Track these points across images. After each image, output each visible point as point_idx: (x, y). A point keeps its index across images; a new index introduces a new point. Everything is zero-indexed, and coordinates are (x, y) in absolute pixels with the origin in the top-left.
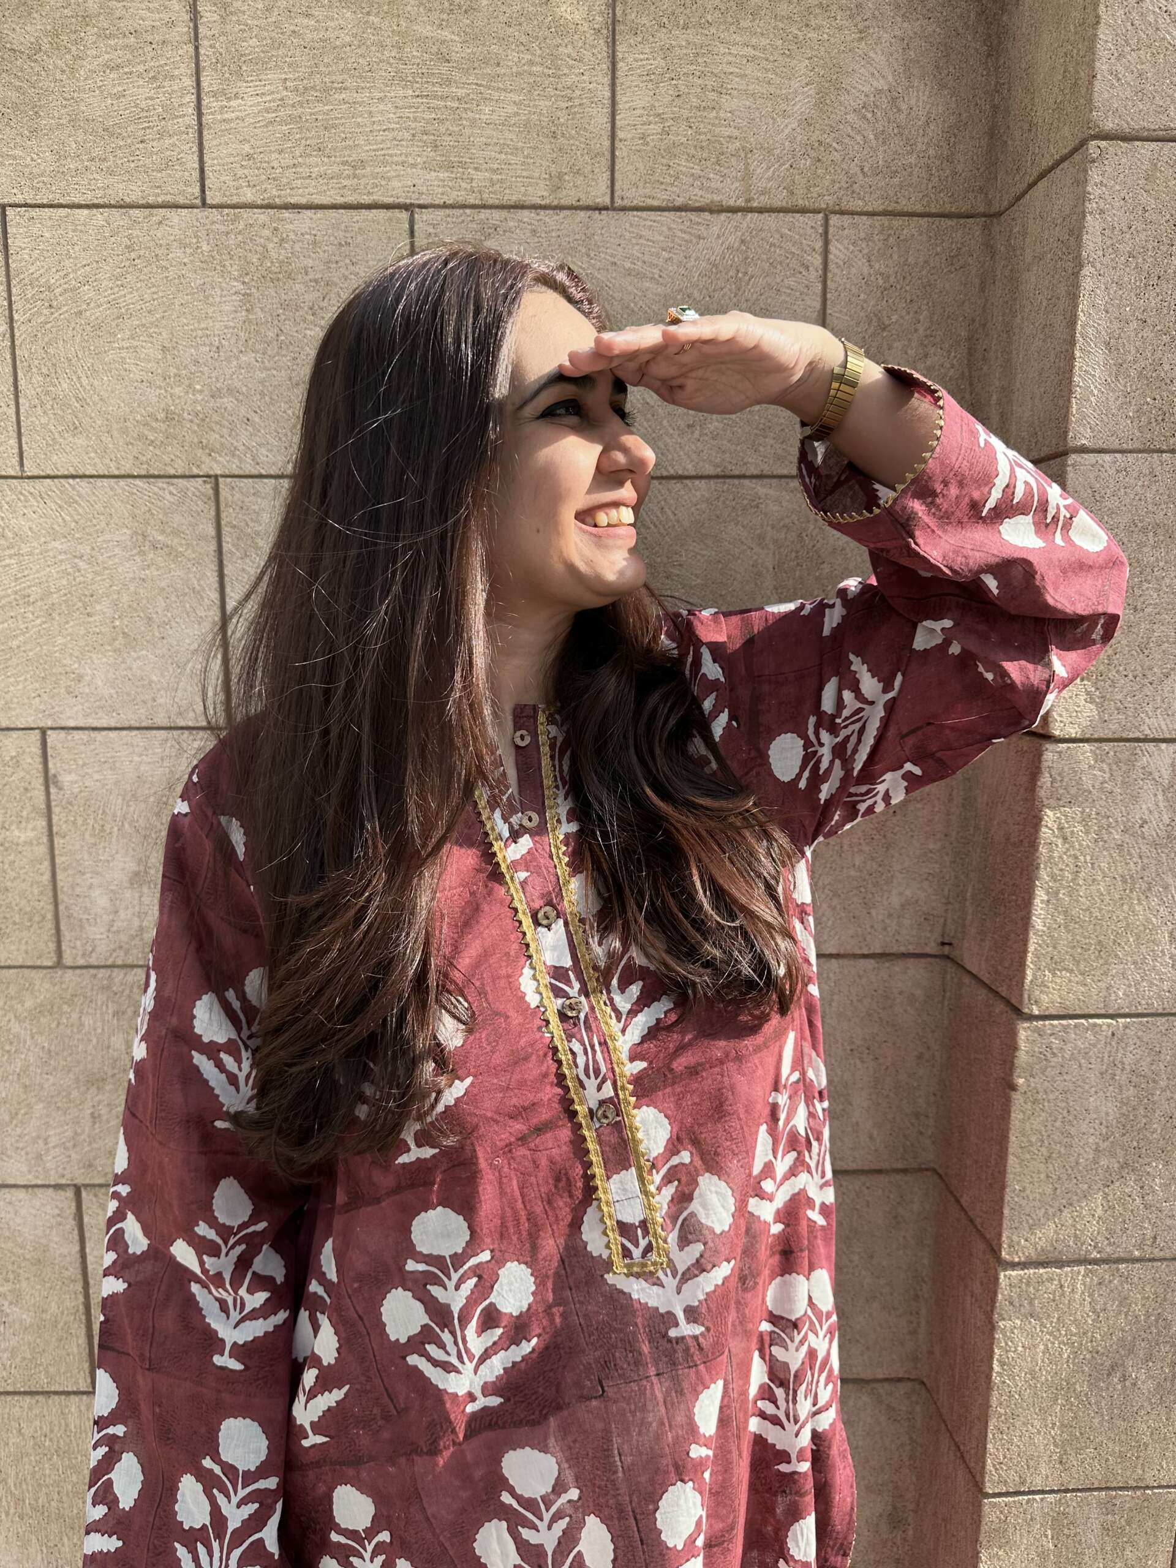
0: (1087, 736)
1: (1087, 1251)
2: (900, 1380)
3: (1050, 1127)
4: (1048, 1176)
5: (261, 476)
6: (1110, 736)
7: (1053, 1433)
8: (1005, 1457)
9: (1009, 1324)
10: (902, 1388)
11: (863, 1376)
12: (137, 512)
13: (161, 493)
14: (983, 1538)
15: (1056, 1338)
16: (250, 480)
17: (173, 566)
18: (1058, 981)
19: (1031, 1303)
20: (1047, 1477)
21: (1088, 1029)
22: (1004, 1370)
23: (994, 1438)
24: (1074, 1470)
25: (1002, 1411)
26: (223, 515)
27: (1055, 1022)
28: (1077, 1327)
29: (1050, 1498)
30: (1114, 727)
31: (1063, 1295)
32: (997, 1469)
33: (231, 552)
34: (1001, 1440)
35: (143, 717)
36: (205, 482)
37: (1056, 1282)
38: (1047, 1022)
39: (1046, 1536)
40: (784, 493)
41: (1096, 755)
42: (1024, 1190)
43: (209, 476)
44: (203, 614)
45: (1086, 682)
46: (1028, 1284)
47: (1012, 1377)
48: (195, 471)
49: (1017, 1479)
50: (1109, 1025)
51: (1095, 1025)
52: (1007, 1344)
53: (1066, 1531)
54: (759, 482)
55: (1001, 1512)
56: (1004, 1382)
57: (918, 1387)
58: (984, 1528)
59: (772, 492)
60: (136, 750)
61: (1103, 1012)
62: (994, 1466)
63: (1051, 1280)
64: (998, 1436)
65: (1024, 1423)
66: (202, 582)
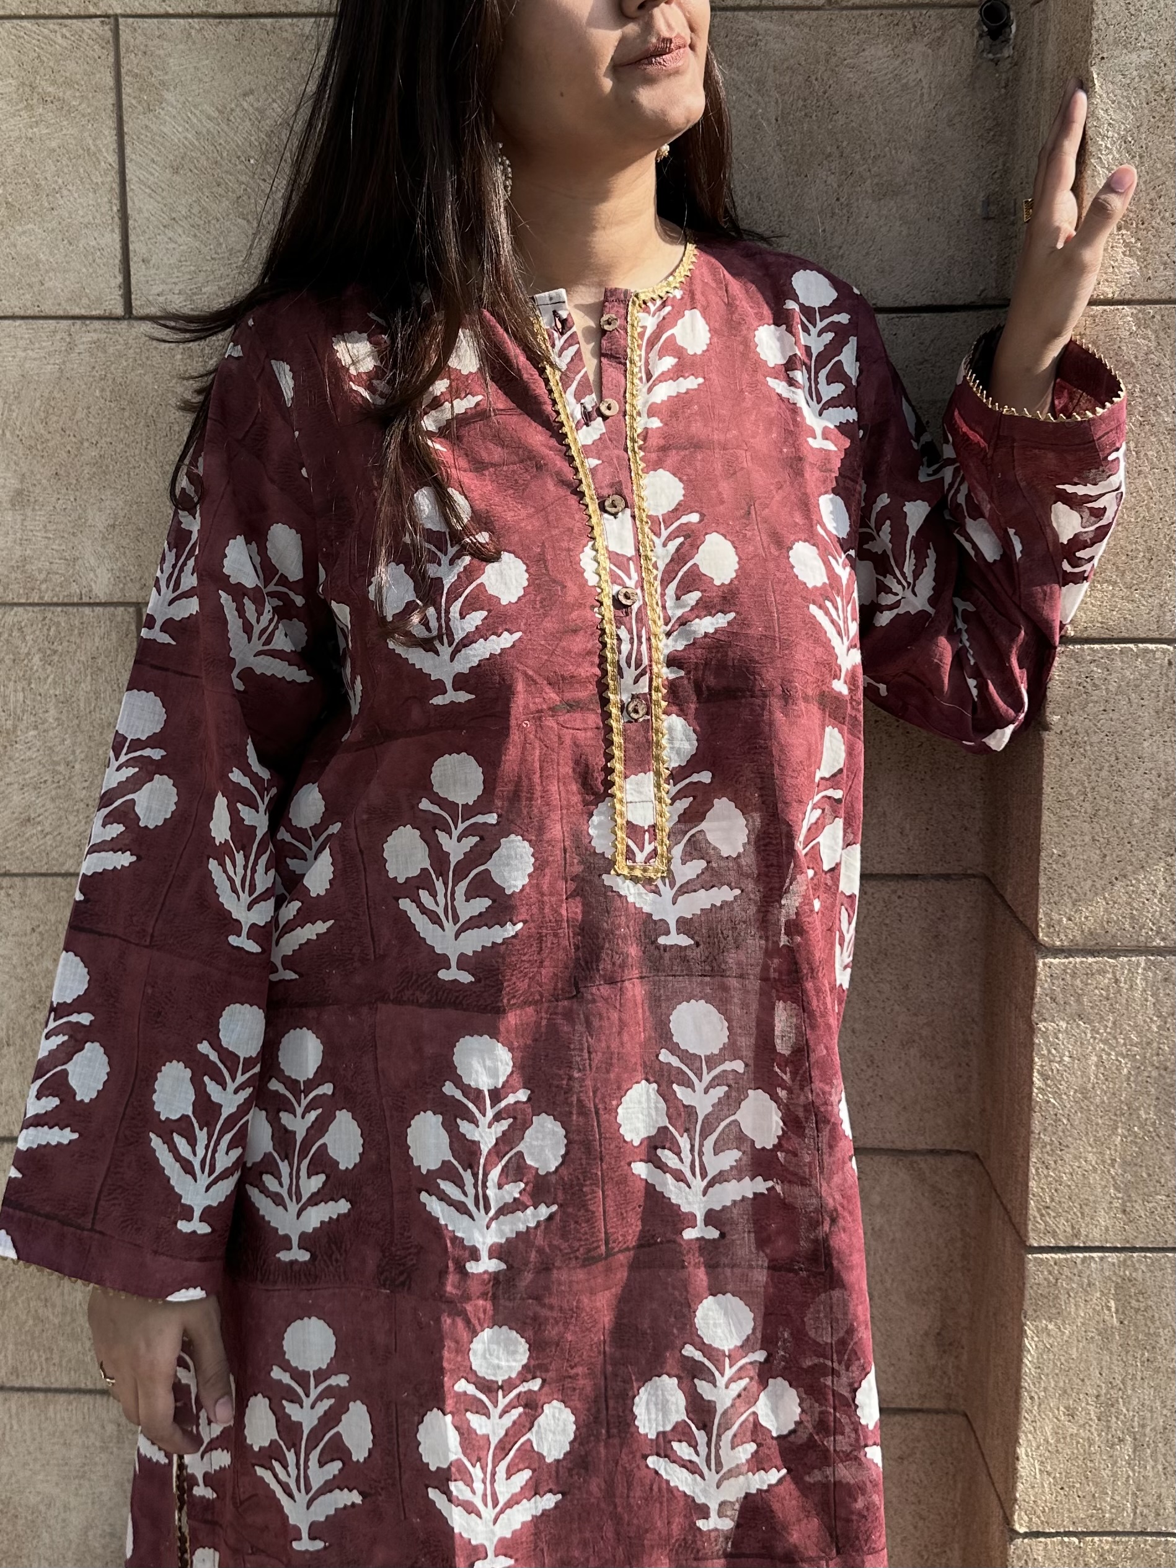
0: (1127, 297)
1: (1148, 937)
2: (948, 1152)
3: (1093, 777)
4: (1094, 840)
5: (168, 16)
6: (1155, 296)
7: (1112, 1172)
8: (1052, 1200)
9: (1051, 1026)
10: (950, 1164)
11: (899, 1145)
12: (25, 58)
13: (52, 36)
14: (1027, 1305)
15: (1112, 1048)
16: (155, 20)
17: (65, 123)
18: (1099, 595)
19: (1079, 1001)
20: (1107, 1229)
21: (1137, 656)
22: (1047, 1085)
23: (1038, 1173)
24: (1141, 1223)
25: (1047, 1139)
26: (124, 62)
27: (1097, 646)
28: (1139, 1034)
29: (1112, 1257)
30: (1159, 285)
31: (1119, 991)
32: (1042, 1215)
33: (131, 106)
34: (1046, 1177)
35: (29, 304)
36: (102, 22)
37: (1109, 976)
38: (1086, 646)
39: (1109, 1309)
40: (788, 28)
41: (1138, 319)
42: (1063, 855)
43: (108, 16)
44: (99, 180)
45: (1124, 232)
46: (1074, 975)
47: (1057, 1095)
48: (92, 10)
49: (1069, 1229)
50: (1164, 652)
51: (1146, 651)
52: (1049, 1052)
53: (1134, 1303)
54: (757, 14)
55: (1050, 1273)
56: (1048, 1102)
57: (970, 1161)
58: (1029, 1292)
59: (772, 26)
60: (21, 343)
61: (1156, 635)
62: (1039, 1210)
63: (1102, 972)
64: (1043, 1171)
65: (1075, 1158)
66: (98, 142)
